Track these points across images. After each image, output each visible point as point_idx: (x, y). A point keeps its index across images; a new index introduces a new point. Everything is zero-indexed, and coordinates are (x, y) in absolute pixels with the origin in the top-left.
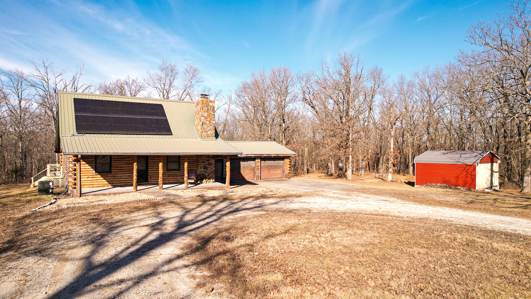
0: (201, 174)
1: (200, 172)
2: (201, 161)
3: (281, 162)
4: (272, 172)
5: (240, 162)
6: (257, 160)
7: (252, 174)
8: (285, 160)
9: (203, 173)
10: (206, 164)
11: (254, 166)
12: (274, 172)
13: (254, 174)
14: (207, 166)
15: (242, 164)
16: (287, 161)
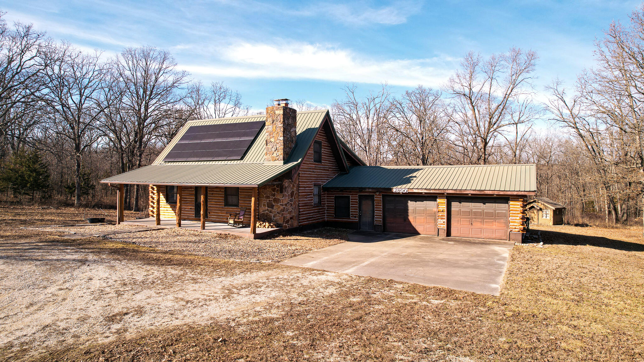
0: (264, 214)
1: (263, 211)
2: (265, 196)
3: (501, 207)
4: (477, 225)
5: (407, 202)
6: (439, 200)
7: (432, 225)
8: (511, 203)
9: (267, 213)
10: (271, 199)
11: (433, 209)
12: (485, 226)
14: (273, 204)
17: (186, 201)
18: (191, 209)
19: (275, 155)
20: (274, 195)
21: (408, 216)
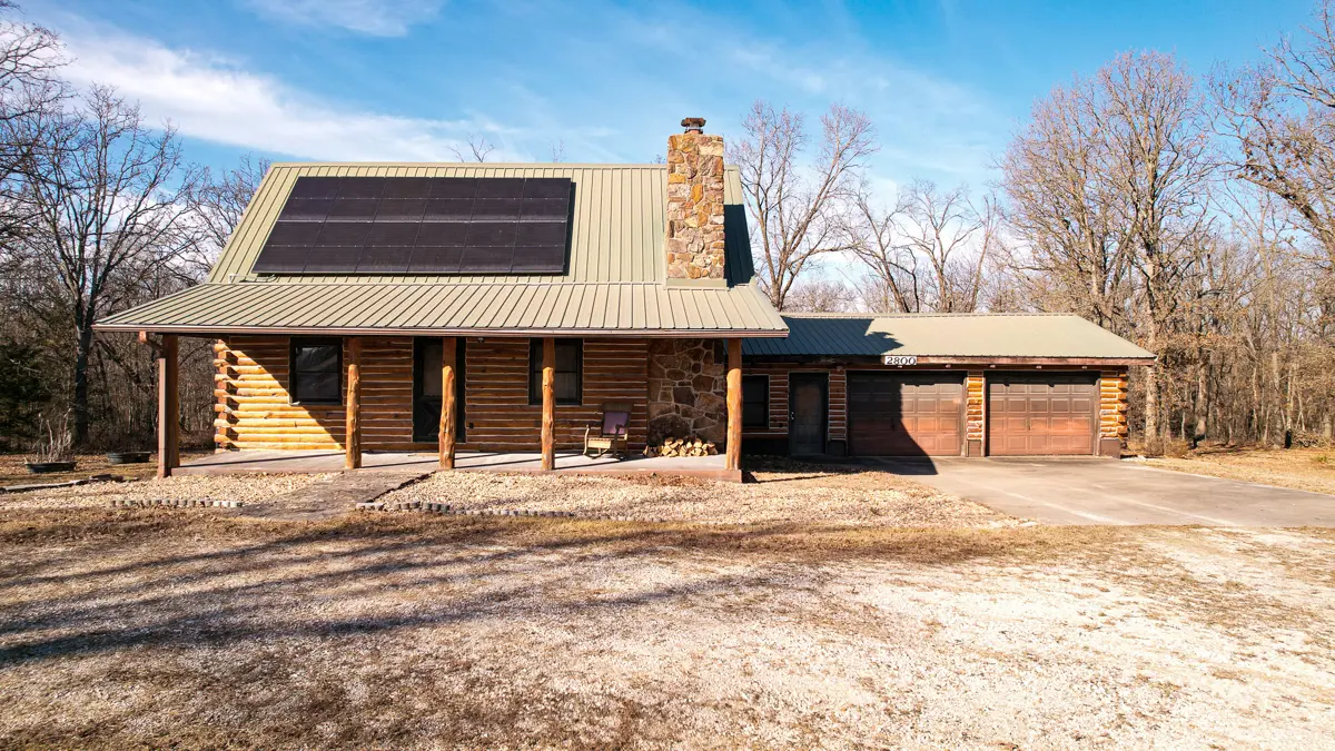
0: (664, 419)
1: (662, 412)
2: (666, 371)
3: (1084, 391)
4: (1040, 428)
6: (968, 381)
7: (952, 434)
8: (1103, 382)
9: (675, 417)
10: (686, 380)
11: (958, 401)
12: (1052, 430)
13: (960, 433)
14: (694, 392)
15: (909, 392)
16: (1111, 386)
17: (379, 393)
18: (397, 416)
19: (698, 262)
20: (696, 368)
21: (900, 416)
